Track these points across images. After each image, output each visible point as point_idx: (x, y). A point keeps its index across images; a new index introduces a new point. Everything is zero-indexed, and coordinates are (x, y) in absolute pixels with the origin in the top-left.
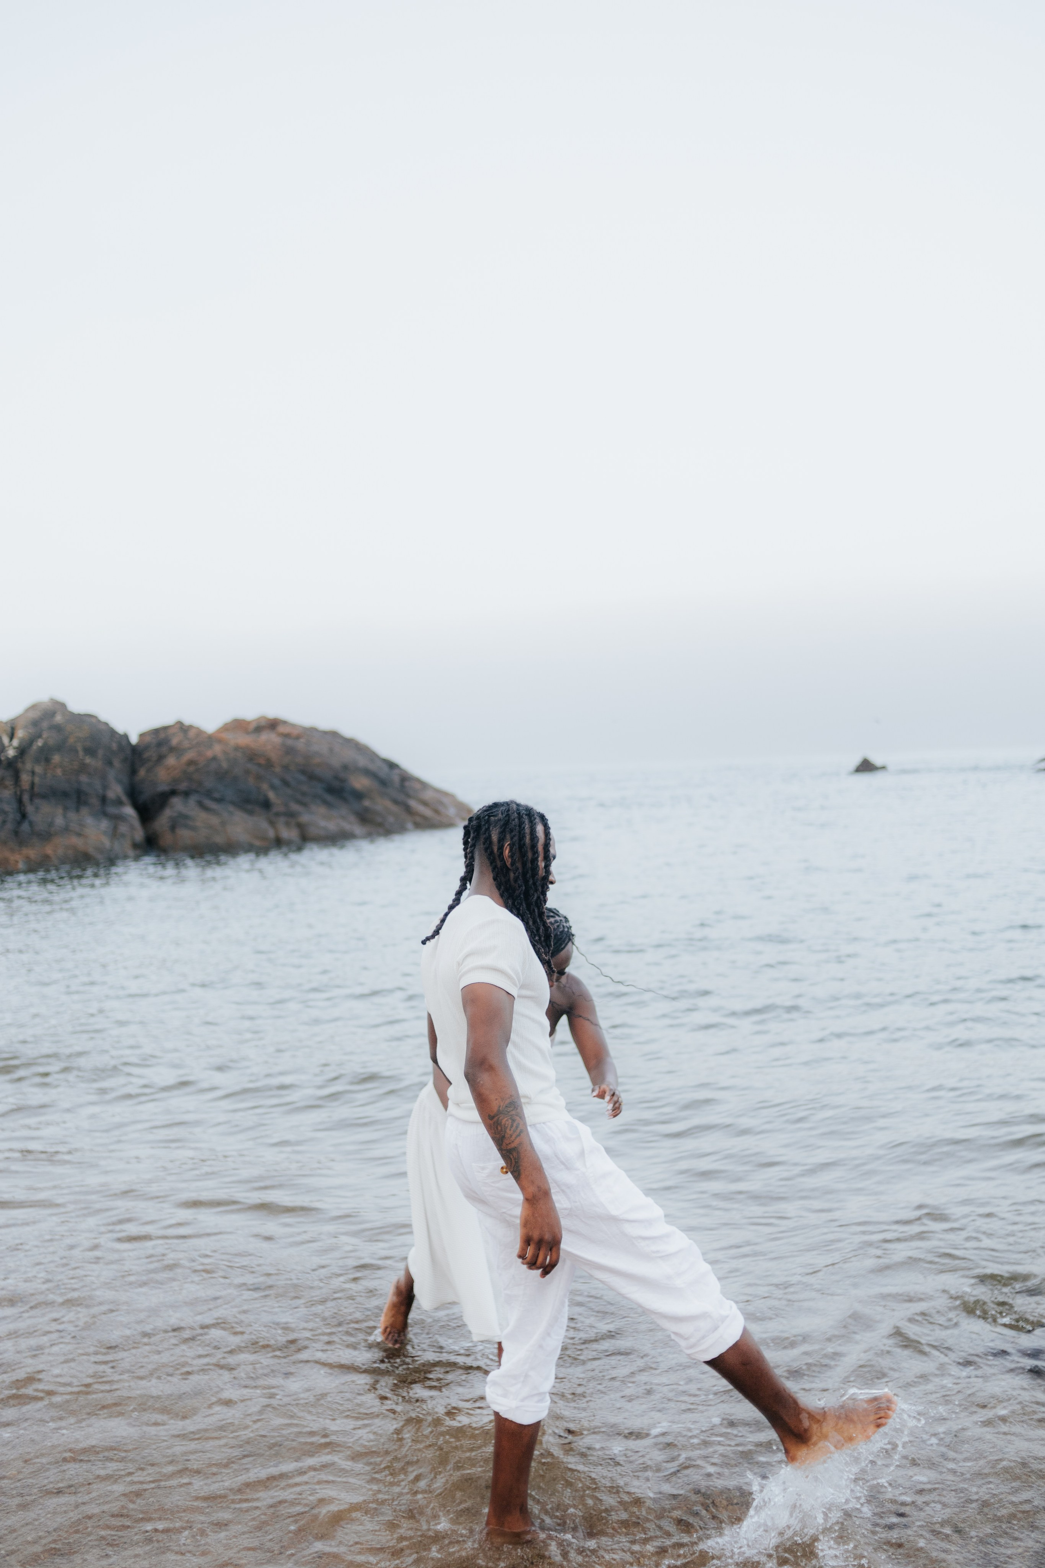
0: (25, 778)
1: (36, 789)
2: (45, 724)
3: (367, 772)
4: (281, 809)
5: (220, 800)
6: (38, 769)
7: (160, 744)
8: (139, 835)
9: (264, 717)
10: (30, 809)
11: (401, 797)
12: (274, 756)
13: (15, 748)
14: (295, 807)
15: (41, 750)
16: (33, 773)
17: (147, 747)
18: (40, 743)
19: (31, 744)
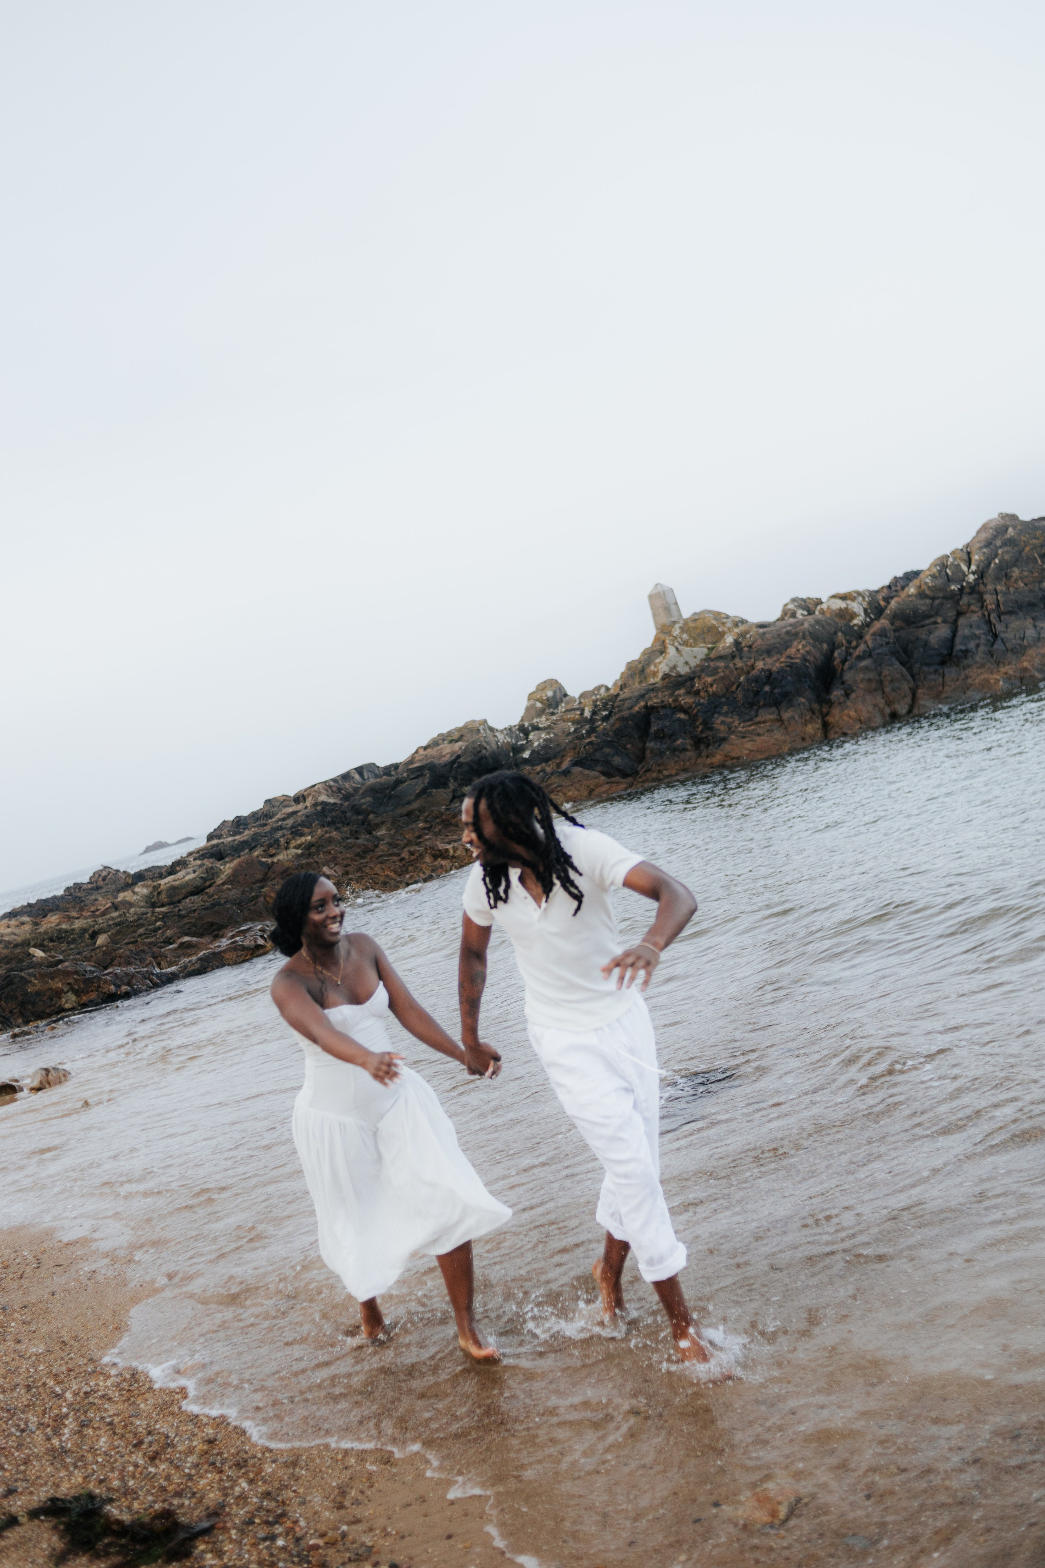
0: (989, 599)
1: (1002, 607)
2: (998, 543)
6: (1000, 587)
10: (999, 628)
13: (974, 572)
15: (1000, 568)
16: (997, 592)
18: (997, 561)
19: (990, 564)
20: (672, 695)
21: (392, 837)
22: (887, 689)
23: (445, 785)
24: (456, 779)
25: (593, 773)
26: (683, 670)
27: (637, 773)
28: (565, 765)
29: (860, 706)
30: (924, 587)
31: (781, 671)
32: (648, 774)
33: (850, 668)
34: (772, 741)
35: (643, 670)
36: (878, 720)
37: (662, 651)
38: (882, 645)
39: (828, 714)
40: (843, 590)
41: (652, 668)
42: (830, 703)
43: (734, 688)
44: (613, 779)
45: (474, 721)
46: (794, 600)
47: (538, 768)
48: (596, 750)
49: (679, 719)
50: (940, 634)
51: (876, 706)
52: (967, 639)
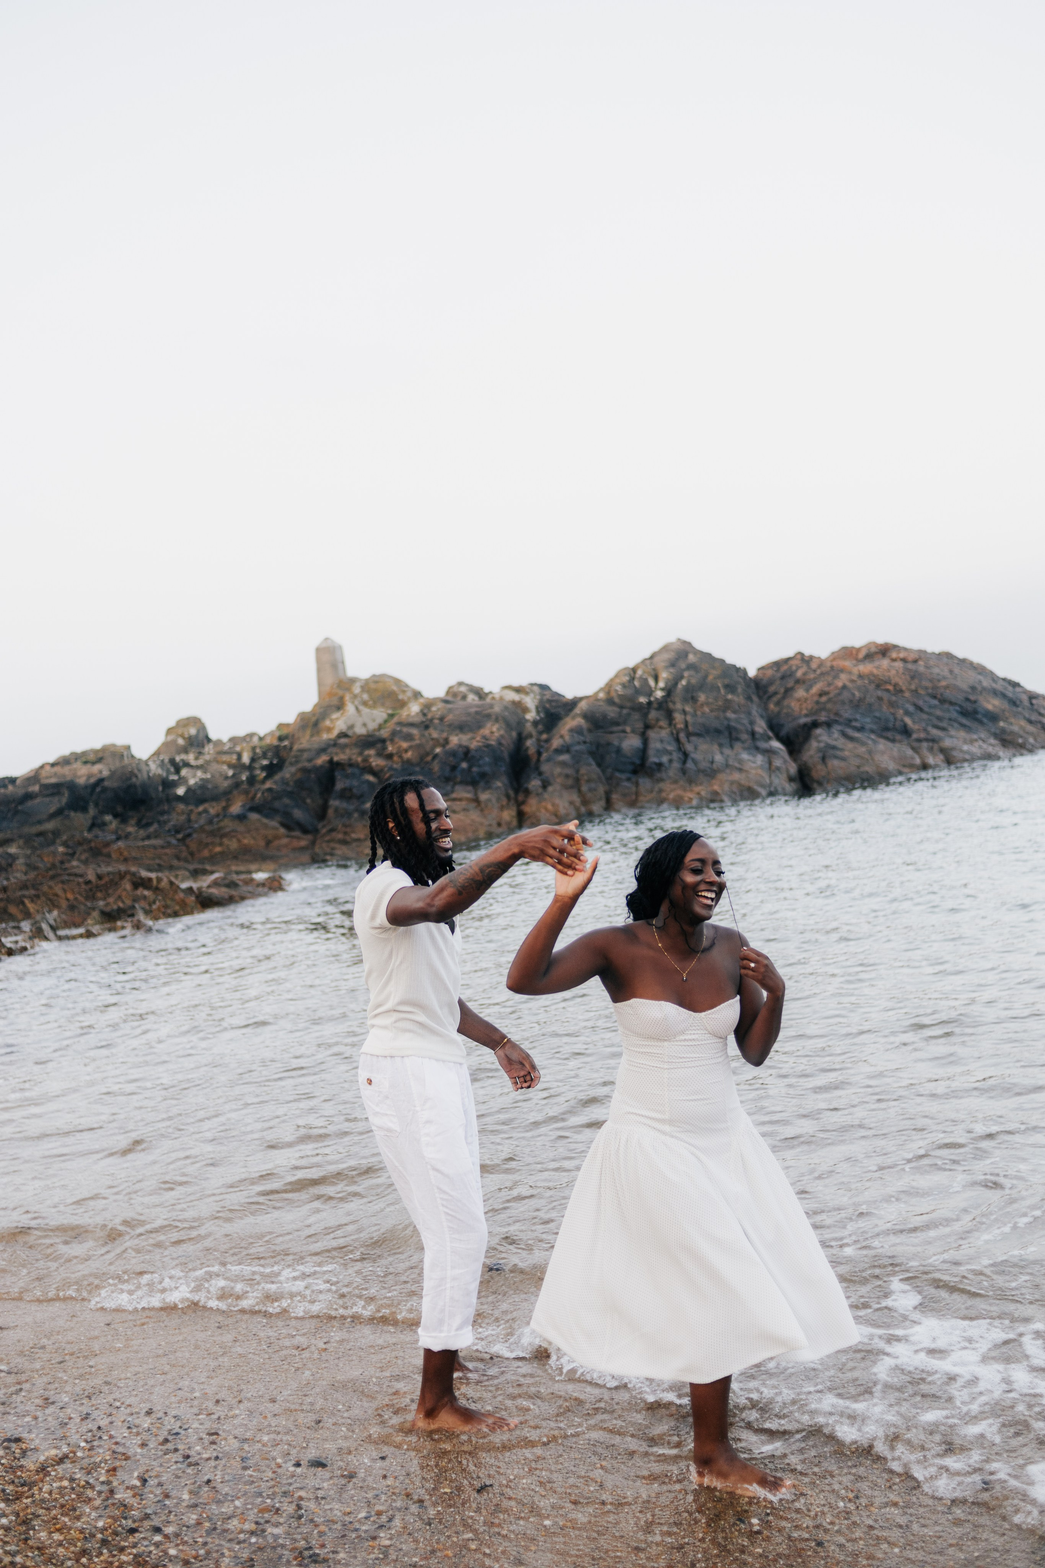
0: (678, 717)
1: (691, 728)
2: (682, 664)
3: (995, 693)
4: (922, 735)
5: (861, 729)
6: (688, 709)
7: (783, 678)
8: (793, 768)
9: (874, 643)
10: (689, 747)
11: (1034, 717)
12: (902, 683)
13: (662, 689)
14: (935, 732)
15: (687, 689)
16: (684, 712)
17: (771, 682)
18: (684, 682)
19: (676, 684)
20: (361, 754)
21: (28, 857)
22: (584, 788)
23: (84, 809)
24: (96, 805)
25: (274, 823)
26: (360, 730)
27: (316, 831)
28: (236, 808)
29: (557, 801)
30: (613, 694)
31: (478, 749)
32: (334, 834)
33: (548, 760)
34: (468, 821)
35: (316, 724)
37: (340, 707)
38: (579, 743)
39: (523, 803)
40: (516, 683)
41: (328, 723)
42: (527, 792)
43: (429, 758)
44: (293, 834)
45: (114, 745)
46: (461, 684)
47: (201, 808)
48: (275, 799)
49: (368, 782)
50: (631, 743)
51: (571, 803)
52: (660, 752)
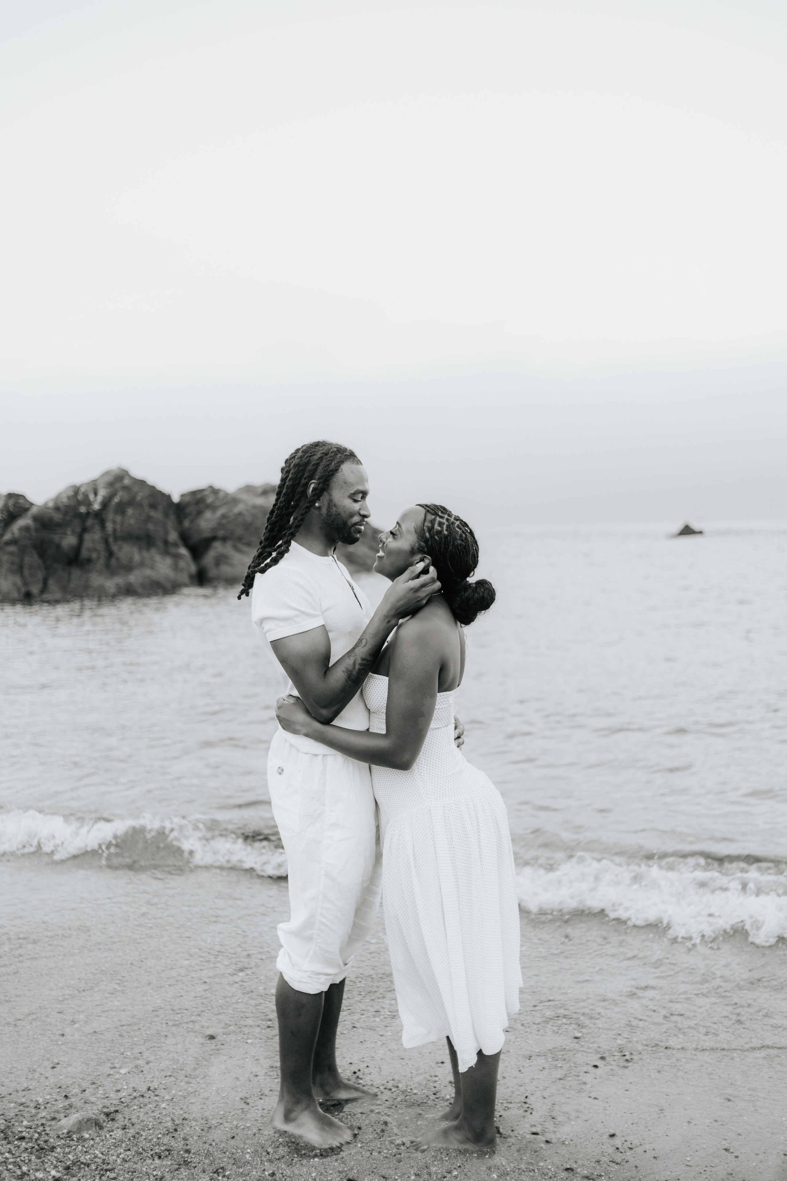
0: (109, 526)
1: (118, 534)
2: (118, 485)
6: (117, 519)
7: (198, 502)
8: (194, 569)
10: (115, 548)
13: (99, 503)
15: (118, 504)
16: (114, 522)
17: (188, 504)
18: (117, 499)
19: (110, 500)
22: (26, 573)
29: (2, 581)
30: (60, 504)
36: (15, 595)
38: (25, 538)
50: (69, 540)
51: (15, 584)
52: (90, 550)
